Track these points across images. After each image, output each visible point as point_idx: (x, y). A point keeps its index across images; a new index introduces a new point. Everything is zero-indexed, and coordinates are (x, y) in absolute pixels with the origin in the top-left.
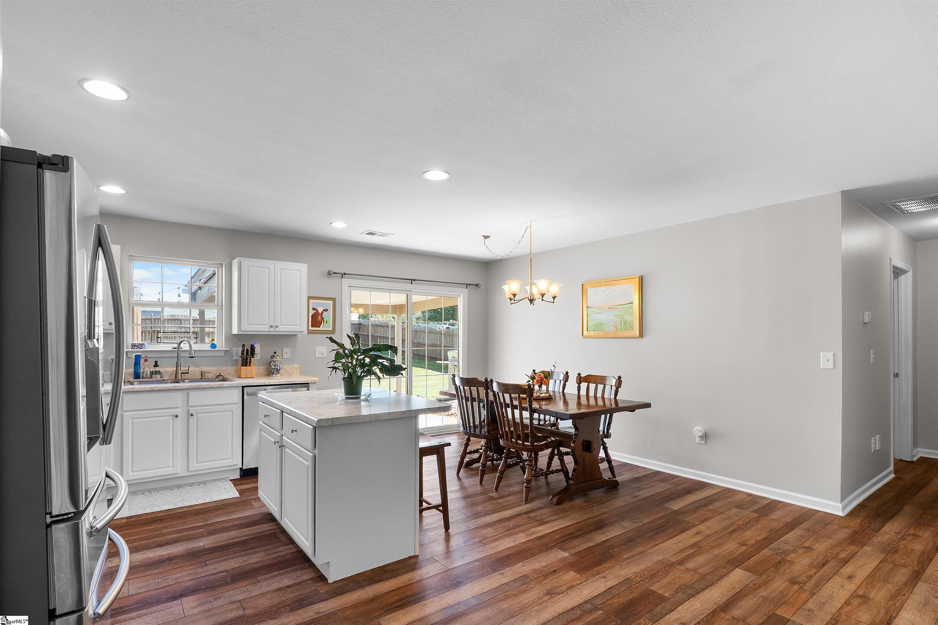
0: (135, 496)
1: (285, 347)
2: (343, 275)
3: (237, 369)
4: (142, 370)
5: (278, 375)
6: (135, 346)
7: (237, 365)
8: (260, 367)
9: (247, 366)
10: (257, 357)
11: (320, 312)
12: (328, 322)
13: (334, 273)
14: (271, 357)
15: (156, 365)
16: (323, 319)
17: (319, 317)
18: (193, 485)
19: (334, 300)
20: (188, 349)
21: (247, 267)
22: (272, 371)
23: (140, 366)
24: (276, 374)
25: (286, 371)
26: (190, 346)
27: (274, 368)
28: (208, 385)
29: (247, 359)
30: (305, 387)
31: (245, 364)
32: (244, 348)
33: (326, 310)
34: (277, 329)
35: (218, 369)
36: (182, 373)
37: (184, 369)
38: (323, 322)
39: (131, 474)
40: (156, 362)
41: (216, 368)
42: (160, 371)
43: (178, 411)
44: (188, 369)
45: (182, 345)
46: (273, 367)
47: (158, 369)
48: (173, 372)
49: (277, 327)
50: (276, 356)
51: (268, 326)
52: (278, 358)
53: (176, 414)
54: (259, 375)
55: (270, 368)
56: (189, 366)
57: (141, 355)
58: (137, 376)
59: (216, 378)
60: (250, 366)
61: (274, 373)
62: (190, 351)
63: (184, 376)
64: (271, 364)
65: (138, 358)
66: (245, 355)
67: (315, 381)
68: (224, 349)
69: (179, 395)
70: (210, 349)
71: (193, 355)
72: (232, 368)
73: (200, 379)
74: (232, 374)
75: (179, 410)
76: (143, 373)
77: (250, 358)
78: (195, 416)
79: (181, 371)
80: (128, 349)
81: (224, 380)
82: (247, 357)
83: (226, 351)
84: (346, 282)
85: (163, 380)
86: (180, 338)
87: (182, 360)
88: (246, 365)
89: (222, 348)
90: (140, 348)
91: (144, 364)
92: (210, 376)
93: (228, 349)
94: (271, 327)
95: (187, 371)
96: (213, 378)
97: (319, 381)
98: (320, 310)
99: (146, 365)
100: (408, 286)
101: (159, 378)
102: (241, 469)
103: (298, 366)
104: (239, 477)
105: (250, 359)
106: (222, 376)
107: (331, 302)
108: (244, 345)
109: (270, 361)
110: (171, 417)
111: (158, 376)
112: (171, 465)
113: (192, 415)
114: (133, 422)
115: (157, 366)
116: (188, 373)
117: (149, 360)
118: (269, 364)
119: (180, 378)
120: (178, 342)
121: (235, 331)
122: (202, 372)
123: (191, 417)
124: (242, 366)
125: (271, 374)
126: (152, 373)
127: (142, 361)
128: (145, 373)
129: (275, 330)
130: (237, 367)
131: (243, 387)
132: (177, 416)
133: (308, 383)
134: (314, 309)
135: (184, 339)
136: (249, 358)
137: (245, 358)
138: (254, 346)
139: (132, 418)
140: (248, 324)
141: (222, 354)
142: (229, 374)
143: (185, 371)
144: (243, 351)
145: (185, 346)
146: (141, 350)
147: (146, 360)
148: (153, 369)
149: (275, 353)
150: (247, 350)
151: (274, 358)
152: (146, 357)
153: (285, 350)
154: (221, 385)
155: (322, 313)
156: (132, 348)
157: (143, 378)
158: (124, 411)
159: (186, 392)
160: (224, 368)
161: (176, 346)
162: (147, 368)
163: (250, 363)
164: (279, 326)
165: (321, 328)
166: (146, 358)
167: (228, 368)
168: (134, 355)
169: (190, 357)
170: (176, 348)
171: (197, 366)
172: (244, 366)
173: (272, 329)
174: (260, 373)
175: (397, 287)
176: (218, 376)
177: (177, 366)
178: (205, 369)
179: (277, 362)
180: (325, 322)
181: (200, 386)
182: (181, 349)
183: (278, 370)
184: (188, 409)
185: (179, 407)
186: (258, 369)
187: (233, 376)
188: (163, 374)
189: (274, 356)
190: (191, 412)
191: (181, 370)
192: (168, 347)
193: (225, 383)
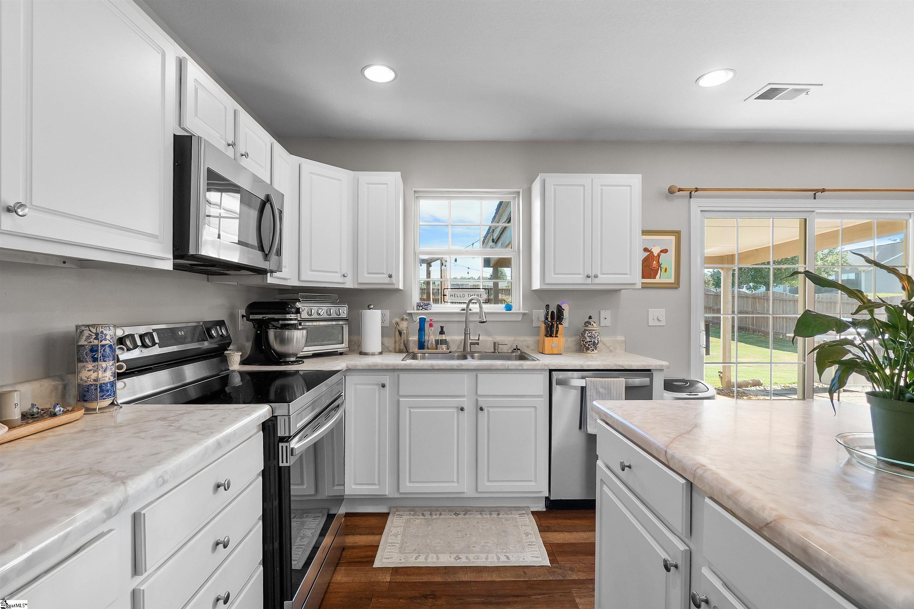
0: (414, 515)
1: (603, 310)
2: (692, 193)
3: (538, 341)
4: (426, 338)
5: (595, 351)
6: (419, 307)
7: (538, 334)
8: (569, 339)
9: (553, 337)
10: (566, 323)
11: (656, 255)
12: (668, 270)
13: (680, 190)
14: (585, 324)
15: (442, 332)
16: (659, 265)
17: (655, 262)
18: (484, 511)
19: (677, 234)
20: (478, 310)
21: (553, 187)
22: (587, 345)
23: (424, 333)
24: (593, 350)
25: (604, 346)
26: (481, 307)
27: (590, 342)
28: (502, 365)
29: (552, 326)
30: (646, 377)
31: (550, 333)
32: (549, 309)
33: (665, 251)
34: (596, 281)
35: (514, 340)
36: (471, 344)
37: (473, 338)
38: (659, 271)
39: (408, 484)
40: (442, 328)
41: (511, 338)
42: (446, 340)
43: (465, 402)
44: (479, 338)
45: (471, 306)
46: (588, 339)
47: (444, 337)
48: (461, 342)
49: (596, 276)
50: (592, 323)
51: (584, 276)
52: (595, 325)
53: (462, 406)
54: (568, 351)
55: (583, 341)
56: (479, 335)
57: (425, 319)
58: (421, 345)
59: (512, 352)
60: (558, 337)
61: (589, 349)
62: (480, 314)
63: (475, 348)
64: (586, 335)
65: (422, 321)
66: (549, 319)
67: (662, 366)
68: (521, 311)
69: (465, 377)
70: (505, 311)
71: (483, 319)
72: (532, 339)
73: (493, 352)
74: (532, 347)
75: (465, 399)
76: (428, 341)
77: (557, 325)
78: (486, 410)
79: (470, 341)
80: (414, 310)
81: (523, 357)
82: (552, 324)
83: (524, 314)
84: (697, 204)
85: (450, 352)
86: (470, 295)
87: (471, 326)
88: (551, 336)
89: (519, 310)
90: (425, 309)
91: (428, 330)
92: (505, 349)
93: (527, 312)
94: (588, 277)
95: (477, 341)
96: (509, 351)
97: (668, 367)
98: (656, 251)
99: (430, 332)
100: (807, 203)
101: (445, 350)
102: (547, 499)
103: (621, 338)
104: (545, 510)
105: (557, 327)
106: (519, 349)
107: (673, 238)
108: (548, 306)
109: (583, 330)
110: (455, 410)
111: (444, 347)
112: (455, 480)
113: (481, 409)
114: (410, 412)
115: (443, 334)
116: (478, 344)
117: (434, 324)
118: (583, 334)
119: (469, 351)
120: (467, 302)
121: (536, 285)
122: (495, 343)
123: (480, 413)
124: (546, 336)
125: (585, 350)
126: (437, 342)
127: (427, 325)
128: (430, 342)
129: (593, 282)
130: (537, 338)
131: (551, 371)
132: (462, 409)
133: (649, 370)
134: (646, 250)
135: (473, 296)
136: (555, 325)
137: (550, 324)
138: (561, 307)
139: (410, 407)
140: (555, 274)
141: (520, 319)
142: (528, 347)
143: (475, 341)
144: (547, 314)
145: (475, 308)
146: (426, 311)
147: (431, 325)
148: (439, 337)
149: (590, 318)
150: (553, 312)
151: (591, 326)
152: (431, 320)
153: (603, 314)
154: (520, 365)
155: (659, 255)
156: (418, 309)
157: (428, 348)
158: (400, 396)
159: (474, 373)
160: (522, 338)
161: (465, 306)
162: (432, 336)
163: (557, 332)
164: (599, 276)
165: (657, 280)
166: (431, 322)
167: (527, 338)
168: (418, 317)
169: (480, 322)
170: (464, 310)
171: (488, 334)
172: (548, 337)
173: (589, 281)
174: (569, 348)
175: (788, 205)
176: (515, 349)
177: (465, 334)
178: (499, 338)
179: (594, 332)
180: (663, 270)
181: (492, 366)
182: (470, 311)
183: (595, 344)
184: (477, 400)
185: (464, 396)
186: (567, 341)
187: (533, 350)
188: (451, 344)
189: (590, 323)
190: (481, 404)
191: (470, 339)
192: (457, 308)
193: (526, 364)
